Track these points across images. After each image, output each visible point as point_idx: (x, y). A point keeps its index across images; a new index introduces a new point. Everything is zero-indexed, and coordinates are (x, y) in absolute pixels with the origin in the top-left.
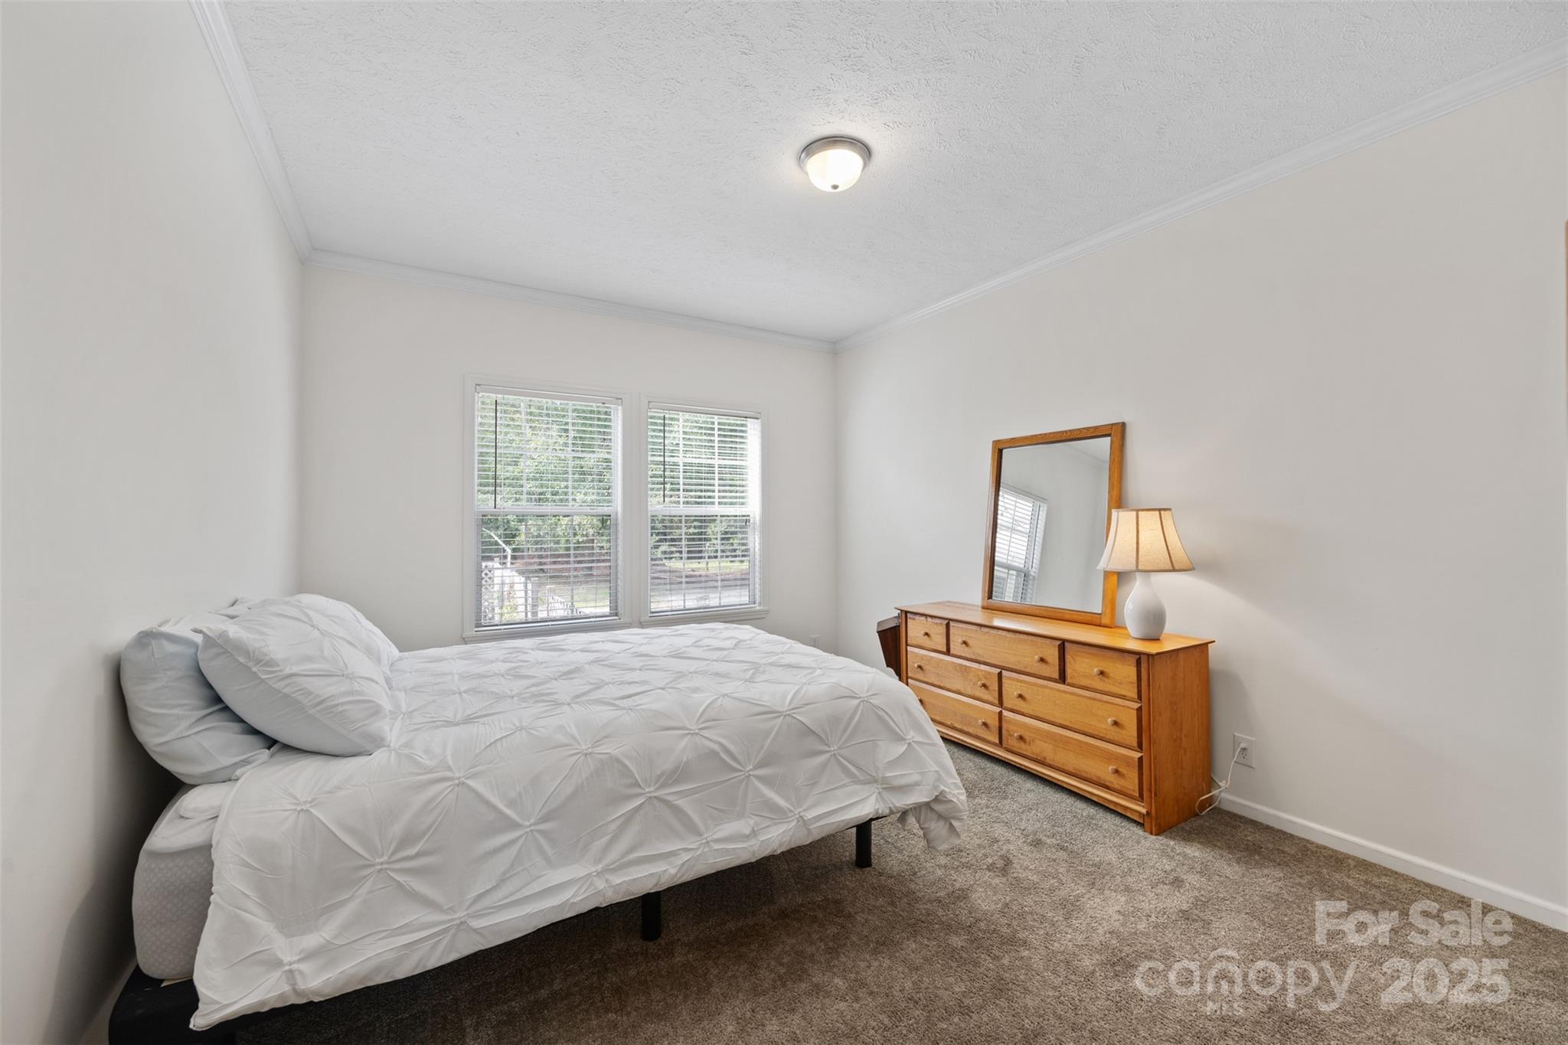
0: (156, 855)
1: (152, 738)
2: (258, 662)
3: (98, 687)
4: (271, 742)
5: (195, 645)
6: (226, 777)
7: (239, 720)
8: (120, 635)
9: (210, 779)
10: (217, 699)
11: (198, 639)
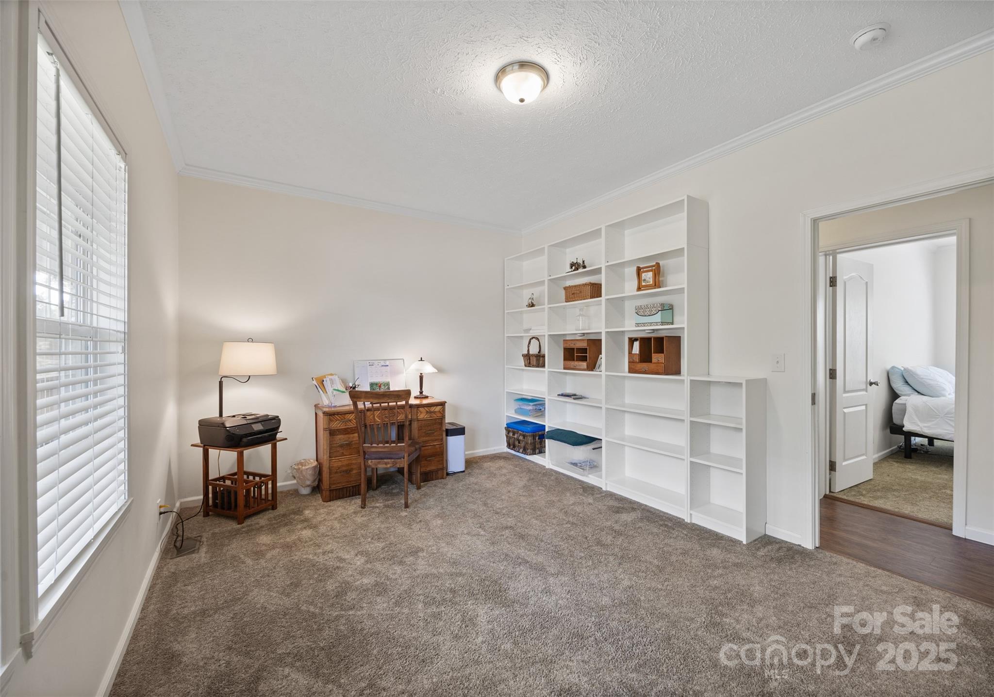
0: (896, 403)
1: (894, 386)
2: (915, 374)
3: (885, 375)
4: (918, 392)
5: (901, 370)
6: (909, 395)
7: (911, 387)
8: (889, 367)
9: (905, 395)
10: (907, 382)
11: (902, 369)
